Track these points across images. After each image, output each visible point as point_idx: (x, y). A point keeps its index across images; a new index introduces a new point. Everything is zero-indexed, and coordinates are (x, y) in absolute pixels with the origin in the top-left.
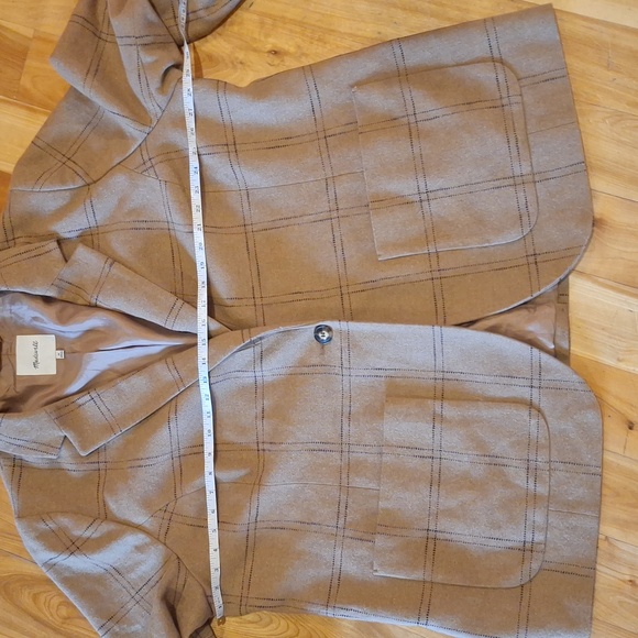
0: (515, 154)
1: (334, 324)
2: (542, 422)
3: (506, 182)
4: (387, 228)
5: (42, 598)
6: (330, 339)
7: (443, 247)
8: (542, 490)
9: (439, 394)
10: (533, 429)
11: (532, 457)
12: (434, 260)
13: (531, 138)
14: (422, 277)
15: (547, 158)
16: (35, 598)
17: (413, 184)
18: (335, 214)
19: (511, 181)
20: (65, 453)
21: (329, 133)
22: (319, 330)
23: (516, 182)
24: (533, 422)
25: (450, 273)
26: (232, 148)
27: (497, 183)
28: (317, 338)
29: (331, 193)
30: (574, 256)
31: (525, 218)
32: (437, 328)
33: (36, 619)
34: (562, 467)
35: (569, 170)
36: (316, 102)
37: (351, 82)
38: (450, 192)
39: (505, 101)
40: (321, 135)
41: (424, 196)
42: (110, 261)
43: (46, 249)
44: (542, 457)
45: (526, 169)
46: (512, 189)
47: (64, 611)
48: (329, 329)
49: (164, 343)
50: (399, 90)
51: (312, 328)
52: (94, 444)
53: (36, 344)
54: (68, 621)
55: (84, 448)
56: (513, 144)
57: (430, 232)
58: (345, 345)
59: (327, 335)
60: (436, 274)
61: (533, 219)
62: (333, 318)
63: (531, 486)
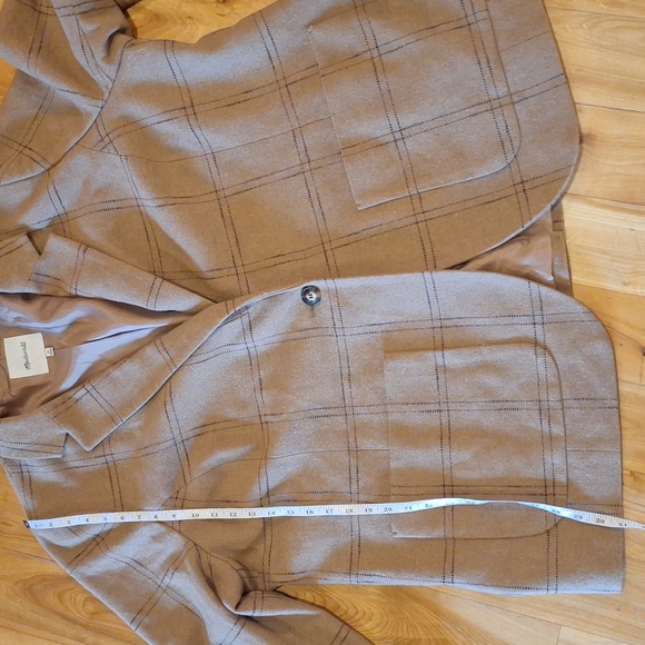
0: (487, 75)
1: (319, 284)
2: (549, 359)
3: (483, 108)
4: (362, 176)
5: (67, 596)
6: (319, 300)
7: (424, 187)
8: (557, 430)
9: (439, 344)
10: (541, 369)
11: (543, 397)
12: (416, 201)
13: (503, 57)
14: (405, 222)
15: (523, 75)
16: (60, 597)
17: (385, 123)
18: (307, 167)
19: (488, 106)
20: (70, 450)
21: (289, 81)
22: (306, 291)
23: (492, 105)
24: (540, 360)
25: (436, 213)
26: (190, 111)
27: (473, 110)
28: (305, 300)
29: (301, 145)
30: (564, 178)
31: (508, 145)
32: (427, 274)
33: (63, 617)
34: (575, 404)
35: (548, 85)
36: (271, 49)
37: (306, 22)
38: (424, 127)
39: (471, 19)
40: (282, 83)
41: (398, 135)
42: (83, 247)
43: (17, 244)
44: (554, 396)
45: (502, 90)
46: (489, 114)
47: (90, 607)
48: (317, 290)
49: (150, 326)
50: (357, 24)
51: (298, 289)
52: (97, 437)
53: (24, 345)
54: (96, 617)
55: (88, 444)
56: (484, 64)
57: (409, 173)
58: (334, 304)
59: (314, 296)
60: (421, 218)
61: (516, 144)
62: (318, 278)
63: (546, 428)
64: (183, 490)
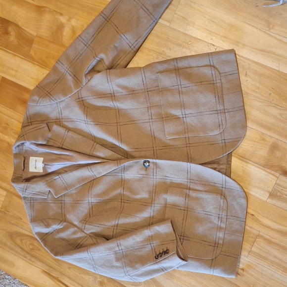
0: (218, 102)
1: (151, 160)
2: (225, 201)
3: (215, 112)
4: (170, 128)
6: (149, 166)
7: (191, 135)
8: (223, 225)
9: (188, 188)
10: (222, 203)
11: (221, 213)
12: (187, 139)
13: (224, 96)
14: (183, 146)
15: (230, 104)
17: (180, 111)
18: (151, 121)
19: (216, 112)
20: (50, 196)
21: (149, 90)
22: (145, 162)
23: (217, 112)
24: (222, 201)
25: (194, 145)
26: (113, 95)
27: (211, 113)
28: (144, 165)
29: (150, 112)
30: (239, 141)
31: (221, 126)
32: (188, 164)
34: (231, 218)
35: (238, 109)
36: (144, 78)
37: (157, 71)
38: (193, 115)
39: (215, 82)
40: (146, 90)
41: (184, 116)
42: (67, 130)
43: (43, 126)
44: (224, 214)
45: (222, 108)
46: (216, 115)
48: (149, 162)
50: (175, 76)
51: (142, 161)
52: (60, 194)
55: (56, 195)
56: (217, 98)
57: (186, 129)
58: (155, 167)
59: (148, 164)
60: (188, 145)
61: (224, 126)
62: (150, 158)
63: (219, 224)
64: (88, 218)
